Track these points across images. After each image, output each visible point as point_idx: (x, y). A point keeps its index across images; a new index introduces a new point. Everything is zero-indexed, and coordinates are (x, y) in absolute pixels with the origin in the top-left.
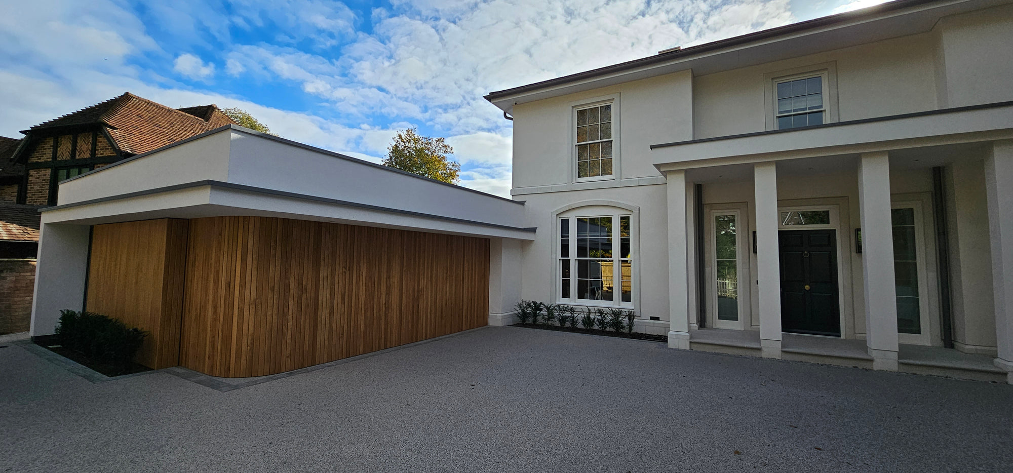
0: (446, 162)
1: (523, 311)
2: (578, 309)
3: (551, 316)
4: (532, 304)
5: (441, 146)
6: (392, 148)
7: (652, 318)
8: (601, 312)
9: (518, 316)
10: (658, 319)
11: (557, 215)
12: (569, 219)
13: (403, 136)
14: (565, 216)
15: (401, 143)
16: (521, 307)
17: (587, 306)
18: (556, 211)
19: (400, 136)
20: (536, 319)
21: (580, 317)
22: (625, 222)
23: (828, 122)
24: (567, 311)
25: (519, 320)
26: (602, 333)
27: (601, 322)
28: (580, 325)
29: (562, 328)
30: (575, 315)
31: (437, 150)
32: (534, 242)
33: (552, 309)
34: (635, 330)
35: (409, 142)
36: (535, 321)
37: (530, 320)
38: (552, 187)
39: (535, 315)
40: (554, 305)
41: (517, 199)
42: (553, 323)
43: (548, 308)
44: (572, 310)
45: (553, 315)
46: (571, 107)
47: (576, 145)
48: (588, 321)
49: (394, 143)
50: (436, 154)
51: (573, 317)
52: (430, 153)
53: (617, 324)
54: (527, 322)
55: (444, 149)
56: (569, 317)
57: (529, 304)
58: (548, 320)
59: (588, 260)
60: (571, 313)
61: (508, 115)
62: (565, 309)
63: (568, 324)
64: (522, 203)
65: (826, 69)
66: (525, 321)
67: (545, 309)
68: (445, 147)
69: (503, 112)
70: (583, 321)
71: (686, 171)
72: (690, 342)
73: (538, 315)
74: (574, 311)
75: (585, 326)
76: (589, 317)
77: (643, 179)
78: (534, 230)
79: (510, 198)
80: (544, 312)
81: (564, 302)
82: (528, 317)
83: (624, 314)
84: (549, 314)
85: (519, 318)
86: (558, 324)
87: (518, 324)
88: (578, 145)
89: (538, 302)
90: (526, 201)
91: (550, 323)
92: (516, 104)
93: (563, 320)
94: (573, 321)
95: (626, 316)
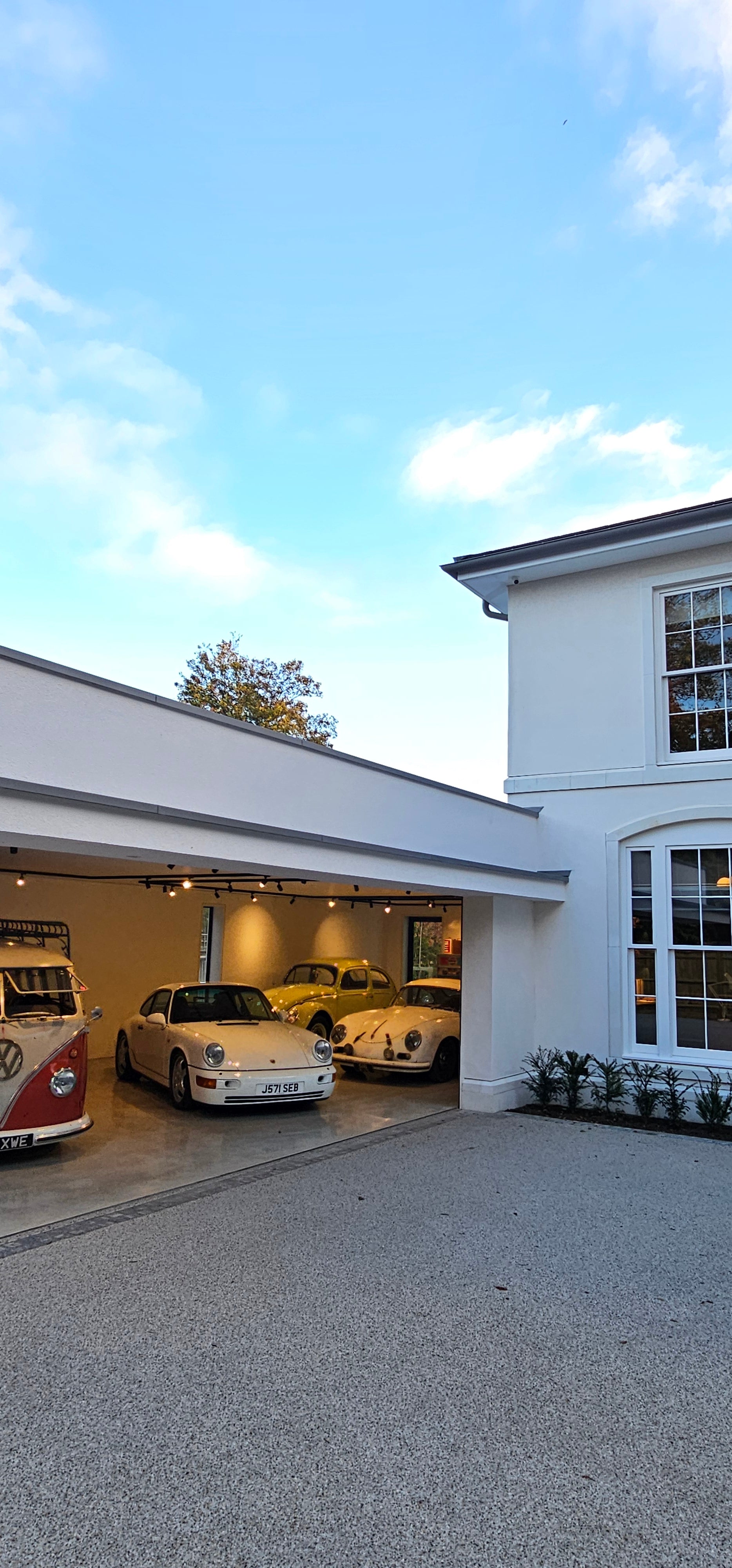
0: (305, 715)
1: (542, 1074)
2: (684, 1072)
3: (614, 1091)
4: (566, 1059)
5: (293, 680)
6: (183, 683)
9: (531, 1088)
11: (620, 841)
12: (650, 852)
13: (210, 657)
14: (641, 844)
15: (206, 673)
16: (536, 1064)
17: (707, 1067)
18: (619, 832)
19: (204, 658)
20: (574, 1095)
21: (691, 1094)
24: (656, 1077)
25: (532, 1098)
28: (692, 1114)
29: (644, 1122)
30: (680, 1089)
31: (284, 688)
33: (618, 1072)
35: (223, 669)
36: (574, 1100)
37: (561, 1099)
38: (606, 774)
39: (574, 1087)
40: (620, 1062)
41: (518, 802)
42: (621, 1107)
43: (607, 1070)
44: (671, 1076)
45: (620, 1086)
46: (651, 589)
47: (664, 677)
48: (712, 1108)
49: (189, 673)
50: (282, 696)
51: (673, 1093)
52: (268, 695)
54: (553, 1103)
55: (302, 686)
56: (661, 1092)
57: (558, 1059)
58: (608, 1098)
59: (701, 952)
60: (668, 1083)
61: (492, 609)
62: (651, 1073)
63: (660, 1111)
64: (534, 813)
66: (549, 1100)
67: (600, 1071)
68: (306, 681)
69: (480, 601)
70: (699, 1105)
73: (581, 1087)
74: (675, 1079)
75: (704, 1116)
76: (715, 1097)
78: (562, 877)
79: (504, 799)
80: (598, 1079)
81: (644, 1053)
82: (555, 1090)
84: (609, 1084)
85: (532, 1092)
86: (631, 1108)
87: (528, 1106)
88: (670, 677)
89: (582, 1054)
90: (542, 808)
91: (613, 1107)
92: (516, 582)
93: (646, 1100)
94: (675, 1104)
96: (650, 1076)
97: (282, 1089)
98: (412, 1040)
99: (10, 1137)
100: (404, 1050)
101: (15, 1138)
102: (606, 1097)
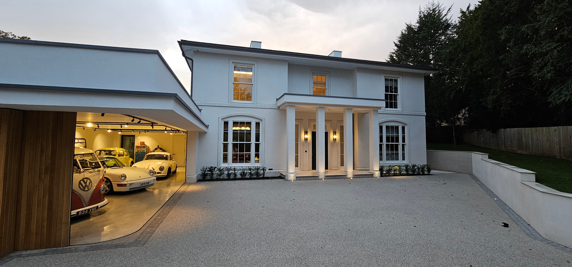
1: (203, 173)
4: (210, 168)
7: (269, 169)
8: (250, 169)
9: (201, 176)
10: (272, 169)
11: (222, 119)
12: (228, 122)
14: (226, 120)
16: (202, 170)
17: (242, 167)
18: (222, 117)
21: (238, 173)
22: (258, 124)
23: (327, 95)
24: (231, 170)
26: (251, 179)
27: (250, 173)
28: (239, 176)
29: (229, 179)
30: (236, 172)
32: (207, 133)
33: (222, 170)
34: (265, 176)
36: (212, 177)
37: (208, 177)
38: (219, 103)
39: (212, 174)
40: (222, 168)
42: (224, 177)
43: (219, 170)
44: (235, 170)
45: (223, 173)
47: (233, 83)
48: (243, 174)
53: (257, 174)
56: (232, 173)
57: (207, 169)
59: (238, 143)
63: (232, 177)
64: (200, 110)
65: (327, 74)
66: (205, 178)
70: (240, 174)
73: (214, 174)
75: (241, 176)
77: (268, 106)
78: (207, 126)
80: (218, 172)
81: (223, 165)
82: (206, 176)
83: (261, 168)
84: (221, 172)
86: (226, 177)
87: (200, 180)
89: (213, 167)
90: (202, 109)
91: (221, 177)
92: (198, 51)
93: (229, 175)
94: (235, 175)
95: (262, 170)
96: (230, 170)
97: (146, 184)
98: (161, 169)
99: (92, 208)
100: (159, 171)
101: (93, 208)
102: (220, 175)
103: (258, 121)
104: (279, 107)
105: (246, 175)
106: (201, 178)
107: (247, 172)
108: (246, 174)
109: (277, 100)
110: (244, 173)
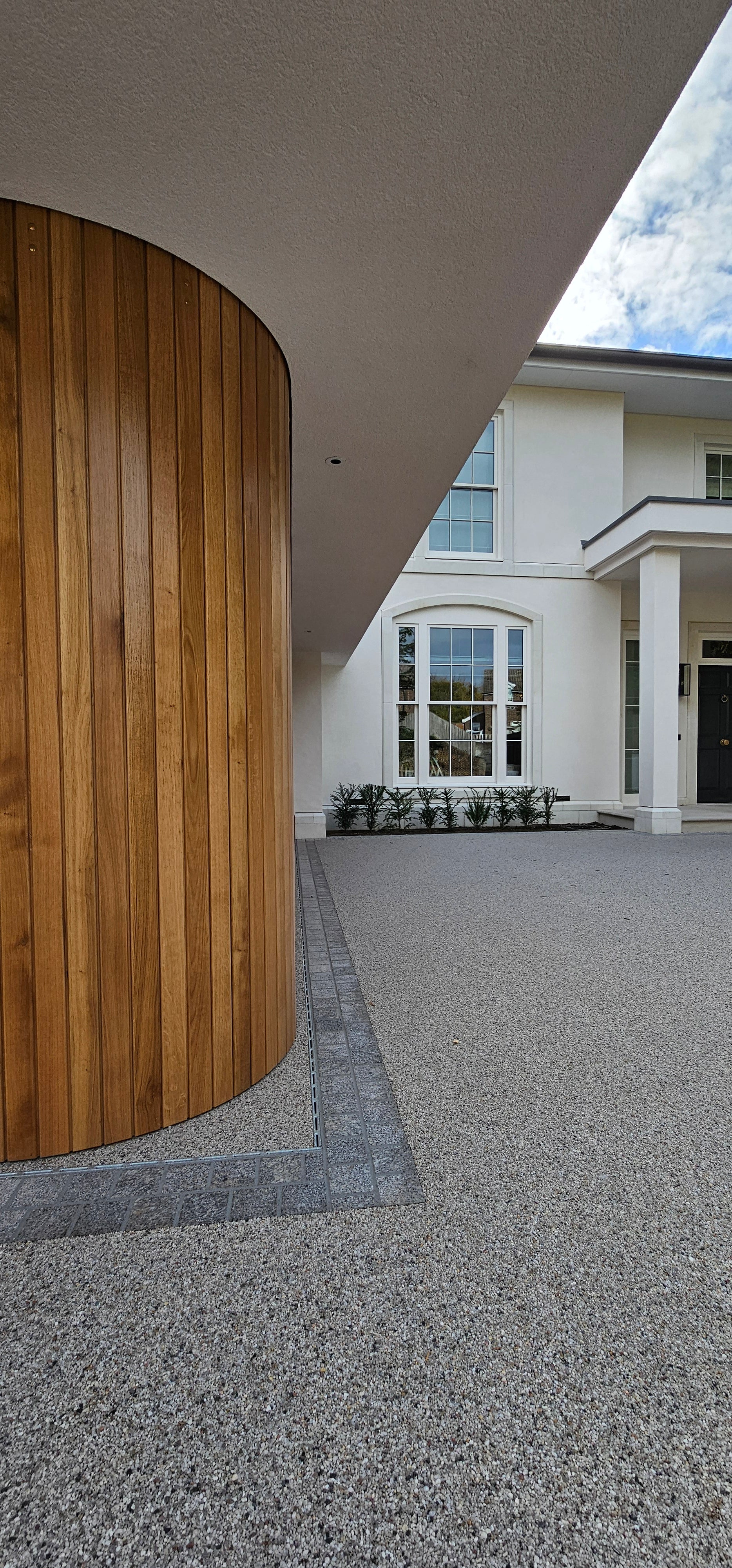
7: (564, 799)
8: (501, 796)
10: (570, 798)
11: (393, 618)
12: (414, 628)
14: (407, 622)
17: (469, 788)
18: (394, 610)
20: (373, 819)
21: (460, 809)
22: (516, 638)
24: (434, 798)
26: (502, 829)
27: (503, 811)
28: (461, 820)
29: (429, 831)
30: (450, 805)
32: (345, 669)
34: (552, 820)
36: (371, 824)
37: (360, 822)
39: (372, 812)
42: (408, 822)
43: (395, 798)
44: (447, 797)
48: (478, 813)
51: (447, 808)
53: (526, 812)
54: (354, 827)
58: (400, 817)
59: (449, 706)
63: (438, 822)
66: (349, 826)
70: (467, 814)
71: (681, 550)
72: (683, 822)
75: (471, 821)
77: (549, 567)
81: (405, 784)
82: (352, 817)
83: (536, 794)
84: (397, 806)
85: (335, 820)
86: (418, 823)
87: (339, 831)
91: (403, 823)
93: (428, 815)
94: (450, 815)
95: (540, 798)
96: (429, 798)
102: (398, 816)
103: (516, 623)
104: (592, 571)
105: (486, 817)
106: (336, 825)
107: (489, 807)
108: (487, 811)
109: (586, 545)
110: (479, 807)
